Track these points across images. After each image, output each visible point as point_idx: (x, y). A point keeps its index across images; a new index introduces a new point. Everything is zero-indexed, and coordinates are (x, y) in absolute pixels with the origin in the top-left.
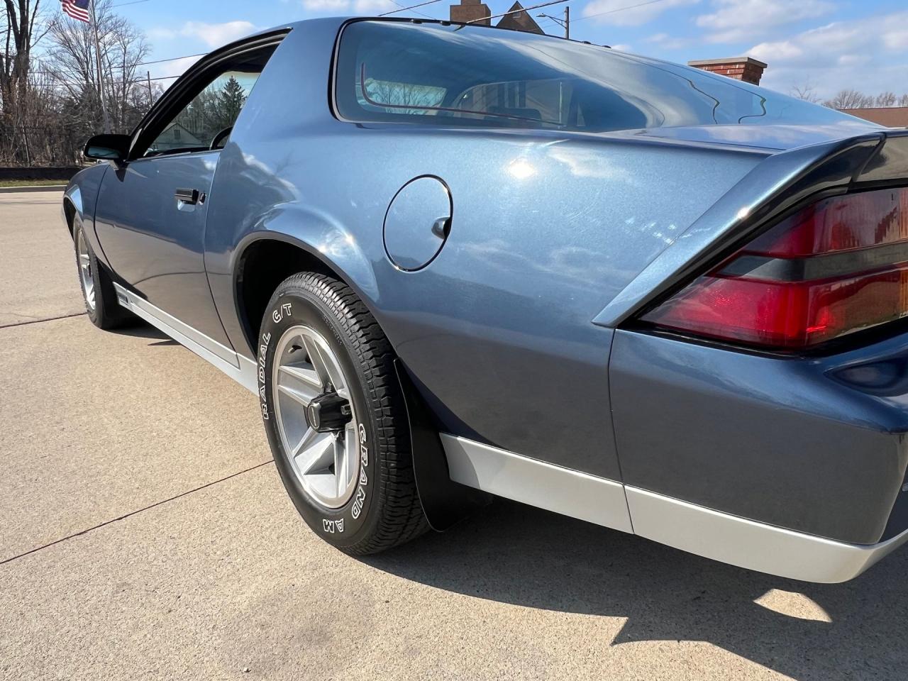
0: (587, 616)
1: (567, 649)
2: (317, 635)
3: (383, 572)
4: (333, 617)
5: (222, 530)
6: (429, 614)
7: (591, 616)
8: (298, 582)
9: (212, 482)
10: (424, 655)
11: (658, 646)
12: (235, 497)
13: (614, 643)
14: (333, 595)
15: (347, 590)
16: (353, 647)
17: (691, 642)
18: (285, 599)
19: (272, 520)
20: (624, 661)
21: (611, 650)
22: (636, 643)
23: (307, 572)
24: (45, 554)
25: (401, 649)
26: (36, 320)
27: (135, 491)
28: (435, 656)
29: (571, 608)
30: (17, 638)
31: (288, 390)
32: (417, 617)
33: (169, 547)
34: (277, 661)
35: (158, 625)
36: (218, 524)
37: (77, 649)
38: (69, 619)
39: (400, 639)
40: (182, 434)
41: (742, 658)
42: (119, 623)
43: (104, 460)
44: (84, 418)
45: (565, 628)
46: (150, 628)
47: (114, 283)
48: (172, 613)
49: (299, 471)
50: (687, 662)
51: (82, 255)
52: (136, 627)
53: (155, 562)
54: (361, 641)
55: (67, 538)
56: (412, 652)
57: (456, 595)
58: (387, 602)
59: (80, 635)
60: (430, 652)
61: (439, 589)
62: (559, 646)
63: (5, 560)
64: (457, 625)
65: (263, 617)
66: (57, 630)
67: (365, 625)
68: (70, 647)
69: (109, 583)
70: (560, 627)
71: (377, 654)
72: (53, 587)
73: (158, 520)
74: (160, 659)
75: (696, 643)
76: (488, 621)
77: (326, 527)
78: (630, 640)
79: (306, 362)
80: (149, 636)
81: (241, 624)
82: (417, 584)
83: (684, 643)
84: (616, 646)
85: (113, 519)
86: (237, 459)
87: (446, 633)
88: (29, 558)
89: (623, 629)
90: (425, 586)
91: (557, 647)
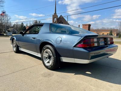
12: (38, 67)
13: (74, 75)
27: (28, 66)
31: (45, 56)
33: (33, 70)
47: (19, 47)
49: (46, 63)
55: (23, 69)
77: (49, 67)
79: (47, 53)
86: (37, 64)
88: (20, 71)
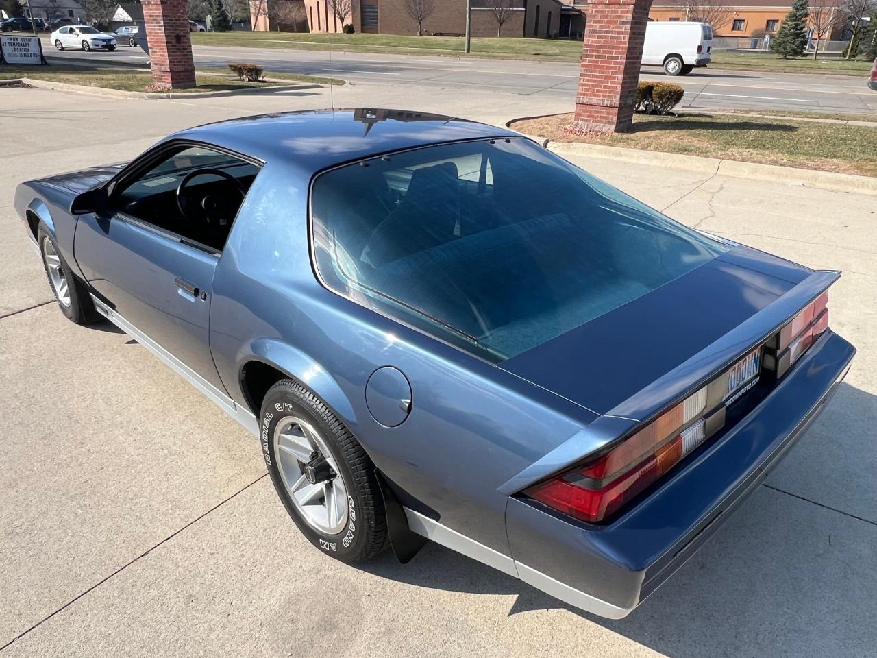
0: (494, 596)
1: (482, 621)
2: (328, 625)
3: (363, 572)
4: (335, 611)
5: (245, 544)
6: (397, 602)
7: (497, 595)
8: (309, 586)
9: (225, 499)
10: (397, 633)
11: (536, 614)
12: (246, 512)
13: (510, 614)
14: (333, 593)
15: (341, 588)
16: (353, 631)
17: (555, 610)
18: (302, 598)
19: (279, 533)
20: (516, 627)
21: (509, 619)
22: (523, 613)
23: (312, 576)
24: (125, 575)
25: (383, 630)
26: (9, 312)
27: (170, 511)
28: (404, 634)
29: (485, 591)
30: (134, 644)
31: (287, 449)
32: (389, 606)
33: (212, 562)
34: (308, 646)
35: (224, 627)
36: (241, 538)
37: (177, 648)
38: (163, 627)
39: (382, 623)
40: (188, 450)
41: (583, 619)
42: (198, 627)
43: (136, 482)
44: (102, 436)
45: (481, 606)
46: (219, 629)
47: (91, 294)
48: (231, 616)
49: (298, 502)
50: (551, 624)
51: (48, 256)
52: (211, 630)
53: (206, 576)
54: (357, 627)
55: (136, 559)
56: (389, 632)
57: (412, 586)
58: (369, 596)
59: (175, 638)
60: (400, 631)
61: (401, 583)
62: (478, 620)
63: (98, 583)
64: (415, 609)
65: (291, 614)
66: (159, 636)
67: (358, 614)
68: (172, 648)
69: (180, 596)
70: (477, 606)
71: (368, 635)
72: (142, 602)
73: (196, 538)
74: (233, 651)
75: (558, 610)
76: (434, 604)
77: (323, 545)
78: (520, 611)
79: (299, 432)
80: (221, 635)
81: (278, 620)
82: (386, 580)
83: (551, 610)
84: (511, 616)
85: (162, 540)
86: (239, 474)
87: (409, 616)
88: (115, 579)
89: (515, 604)
90: (392, 581)
91: (477, 620)
